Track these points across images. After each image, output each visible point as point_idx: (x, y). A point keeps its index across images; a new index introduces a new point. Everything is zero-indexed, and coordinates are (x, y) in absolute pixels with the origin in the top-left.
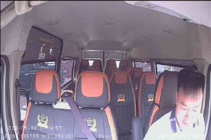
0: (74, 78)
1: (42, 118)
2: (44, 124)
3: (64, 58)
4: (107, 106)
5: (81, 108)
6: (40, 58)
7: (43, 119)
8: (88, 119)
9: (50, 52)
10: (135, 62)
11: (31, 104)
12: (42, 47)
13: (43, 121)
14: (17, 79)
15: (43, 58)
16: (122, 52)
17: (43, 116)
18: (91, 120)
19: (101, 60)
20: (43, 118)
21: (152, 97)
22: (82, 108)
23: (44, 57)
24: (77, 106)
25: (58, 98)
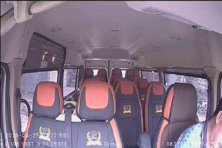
0: (78, 88)
2: (46, 137)
3: (67, 67)
4: (112, 118)
8: (93, 132)
10: (142, 71)
11: (32, 116)
12: (44, 56)
14: (17, 89)
15: (45, 66)
16: (128, 60)
18: (95, 133)
19: (106, 69)
20: (45, 131)
21: (160, 109)
22: (86, 120)
24: (80, 118)
25: (61, 112)
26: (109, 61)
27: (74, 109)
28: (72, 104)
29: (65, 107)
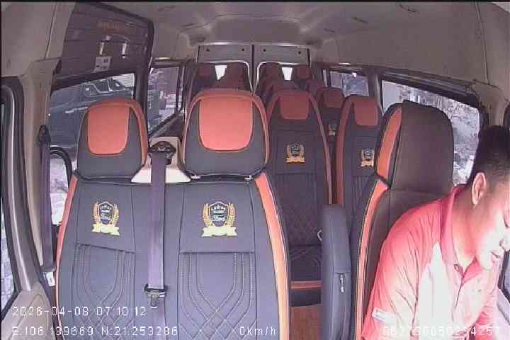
0: (181, 109)
1: (103, 211)
2: (109, 225)
3: (157, 63)
4: (261, 172)
5: (199, 177)
6: (97, 70)
7: (107, 213)
8: (216, 205)
9: (124, 52)
10: (329, 70)
11: (76, 180)
12: (103, 43)
13: (106, 218)
14: (42, 126)
15: (105, 67)
16: (298, 46)
17: (106, 206)
18: (222, 208)
19: (247, 64)
20: (107, 211)
21: (370, 158)
22: (202, 177)
23: (108, 64)
24: (188, 174)
25: (143, 163)
26: (253, 46)
27: (172, 155)
28: (168, 143)
29: (150, 150)
